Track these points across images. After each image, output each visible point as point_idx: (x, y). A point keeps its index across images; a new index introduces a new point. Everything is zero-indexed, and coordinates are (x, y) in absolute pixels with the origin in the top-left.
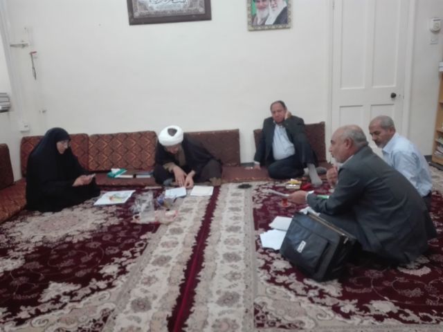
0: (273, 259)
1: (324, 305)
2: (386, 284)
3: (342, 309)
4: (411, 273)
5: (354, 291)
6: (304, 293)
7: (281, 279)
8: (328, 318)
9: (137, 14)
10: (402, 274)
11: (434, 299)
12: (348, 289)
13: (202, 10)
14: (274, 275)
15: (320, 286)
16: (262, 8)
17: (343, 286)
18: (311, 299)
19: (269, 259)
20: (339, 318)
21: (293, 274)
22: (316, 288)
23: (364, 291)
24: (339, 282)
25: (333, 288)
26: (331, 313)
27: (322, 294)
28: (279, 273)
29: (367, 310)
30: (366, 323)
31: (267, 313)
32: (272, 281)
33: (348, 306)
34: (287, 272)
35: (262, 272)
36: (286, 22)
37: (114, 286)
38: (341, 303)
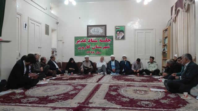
9: (89, 35)
13: (104, 35)
16: (118, 35)
36: (124, 38)
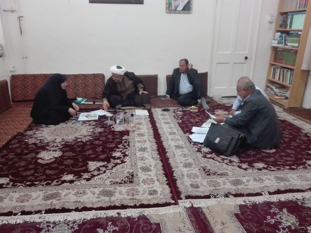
0: (201, 147)
1: (233, 166)
2: (258, 156)
3: (242, 167)
4: (268, 151)
5: (244, 160)
6: (222, 161)
7: (209, 156)
8: (237, 171)
10: (264, 152)
11: (280, 162)
12: (242, 159)
14: (204, 154)
15: (229, 158)
17: (239, 158)
18: (226, 163)
19: (199, 147)
20: (242, 170)
21: (213, 154)
22: (227, 159)
23: (249, 159)
24: (237, 156)
25: (235, 159)
26: (238, 168)
27: (231, 162)
28: (206, 153)
29: (253, 167)
30: (254, 172)
31: (209, 170)
32: (205, 157)
33: (245, 166)
34: (211, 153)
35: (198, 153)
36: (189, 9)
37: (125, 162)
38: (241, 165)
